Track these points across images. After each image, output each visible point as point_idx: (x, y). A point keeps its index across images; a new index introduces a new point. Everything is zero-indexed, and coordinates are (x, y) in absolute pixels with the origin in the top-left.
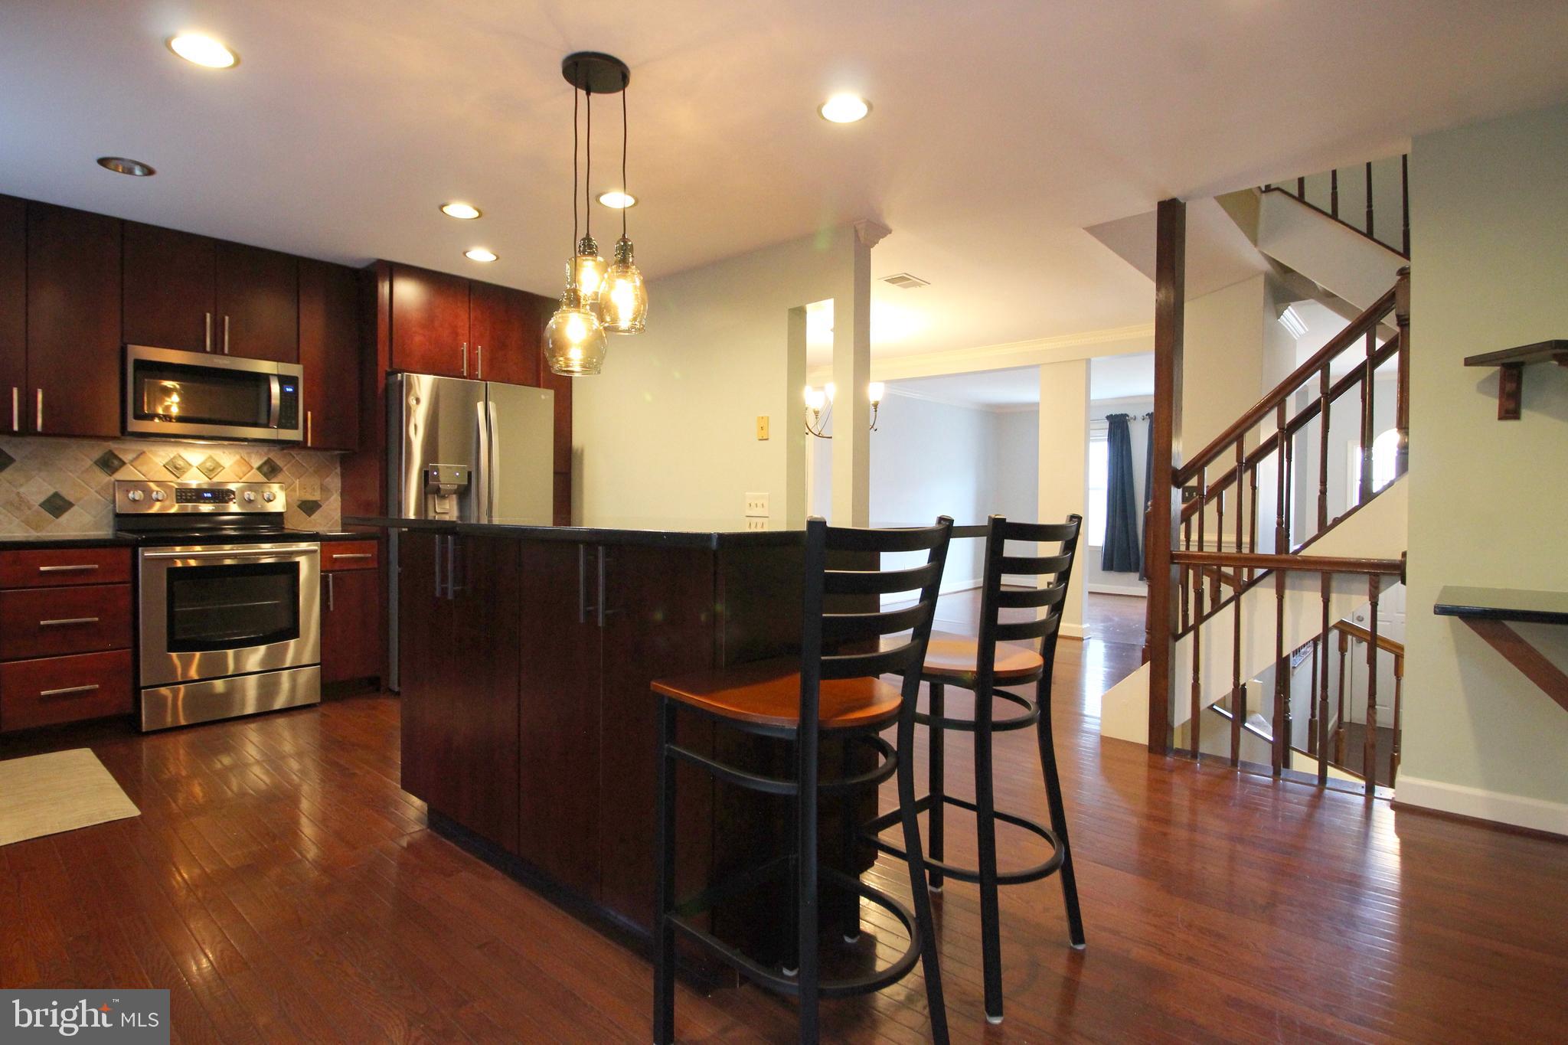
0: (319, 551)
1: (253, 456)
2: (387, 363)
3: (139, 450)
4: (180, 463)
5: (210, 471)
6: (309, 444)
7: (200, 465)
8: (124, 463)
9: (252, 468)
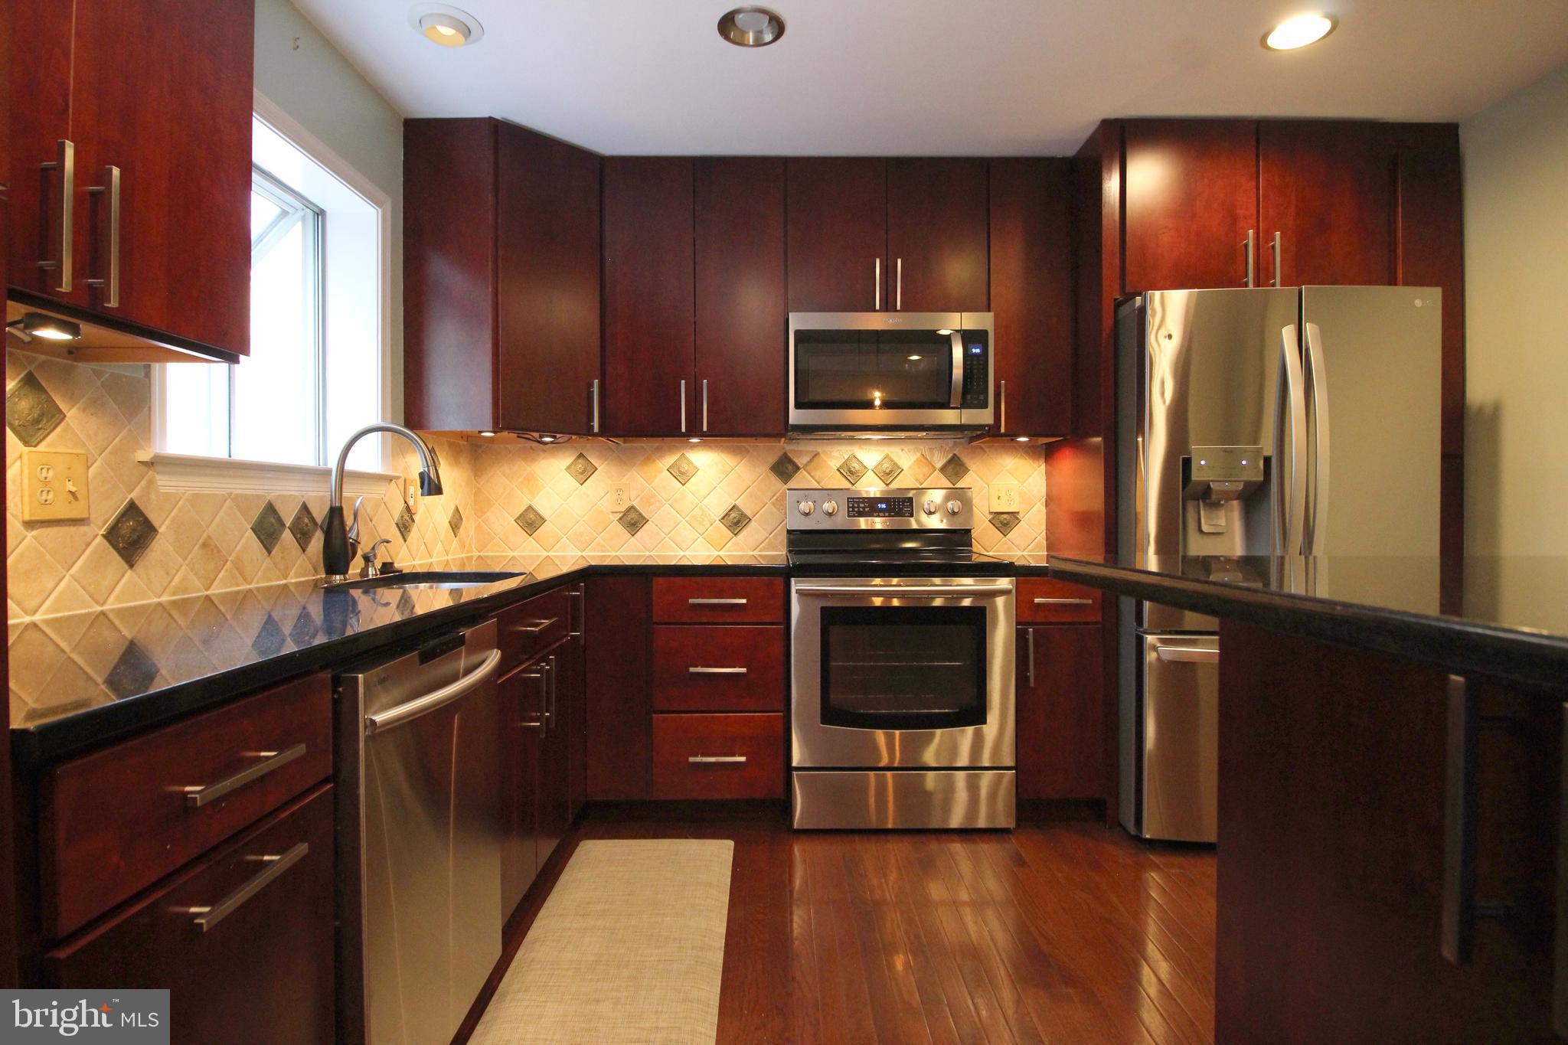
0: (1014, 591)
1: (936, 453)
2: (1117, 287)
3: (813, 451)
4: (855, 465)
5: (888, 473)
6: (1003, 430)
7: (875, 467)
8: (797, 468)
9: (934, 469)
